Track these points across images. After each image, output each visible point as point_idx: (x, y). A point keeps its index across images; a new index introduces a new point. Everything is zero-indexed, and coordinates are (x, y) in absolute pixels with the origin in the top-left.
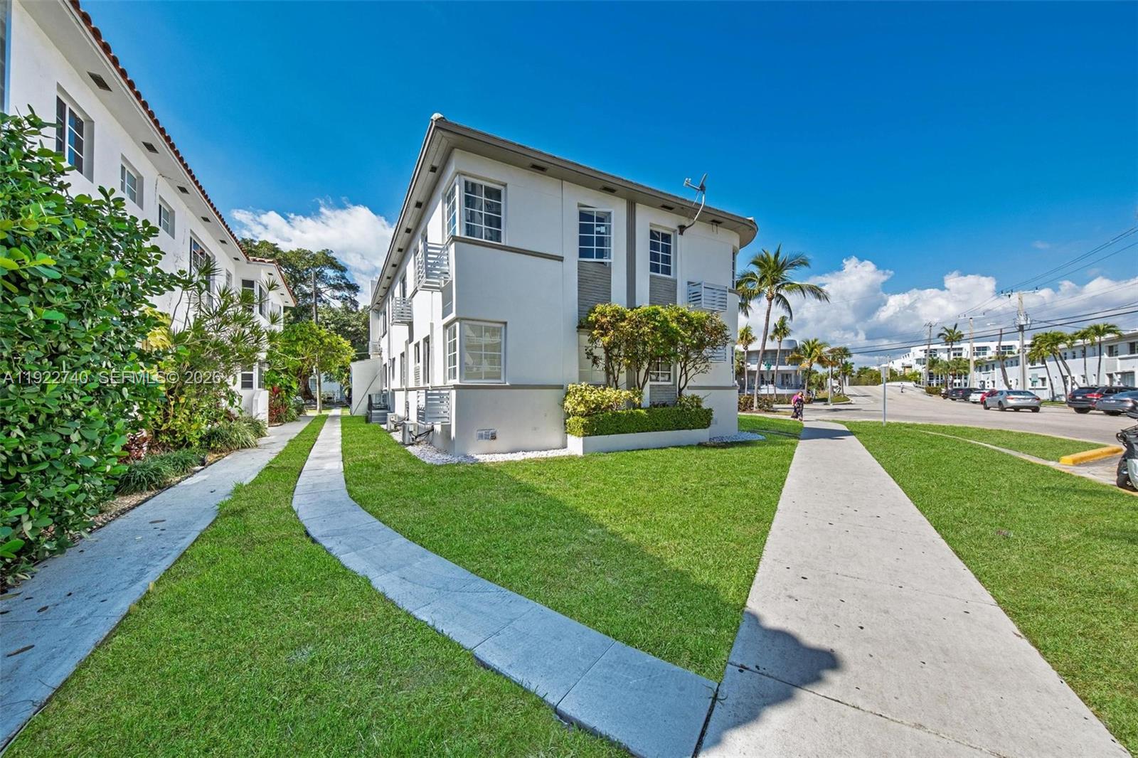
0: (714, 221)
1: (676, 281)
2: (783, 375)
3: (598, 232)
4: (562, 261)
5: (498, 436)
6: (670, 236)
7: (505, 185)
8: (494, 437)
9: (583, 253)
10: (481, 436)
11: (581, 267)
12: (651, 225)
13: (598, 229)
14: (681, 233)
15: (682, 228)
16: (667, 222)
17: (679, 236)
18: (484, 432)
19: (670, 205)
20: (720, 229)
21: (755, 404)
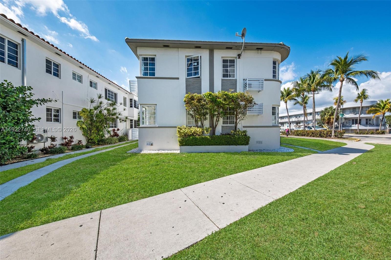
0: (257, 49)
1: (236, 80)
2: (367, 119)
3: (194, 65)
4: (179, 79)
5: (154, 144)
6: (234, 60)
7: (156, 56)
8: (152, 145)
9: (189, 75)
10: (147, 144)
11: (187, 80)
12: (222, 57)
13: (194, 64)
14: (239, 58)
15: (239, 56)
16: (231, 54)
17: (238, 60)
18: (148, 143)
19: (231, 46)
20: (262, 51)
21: (333, 134)
